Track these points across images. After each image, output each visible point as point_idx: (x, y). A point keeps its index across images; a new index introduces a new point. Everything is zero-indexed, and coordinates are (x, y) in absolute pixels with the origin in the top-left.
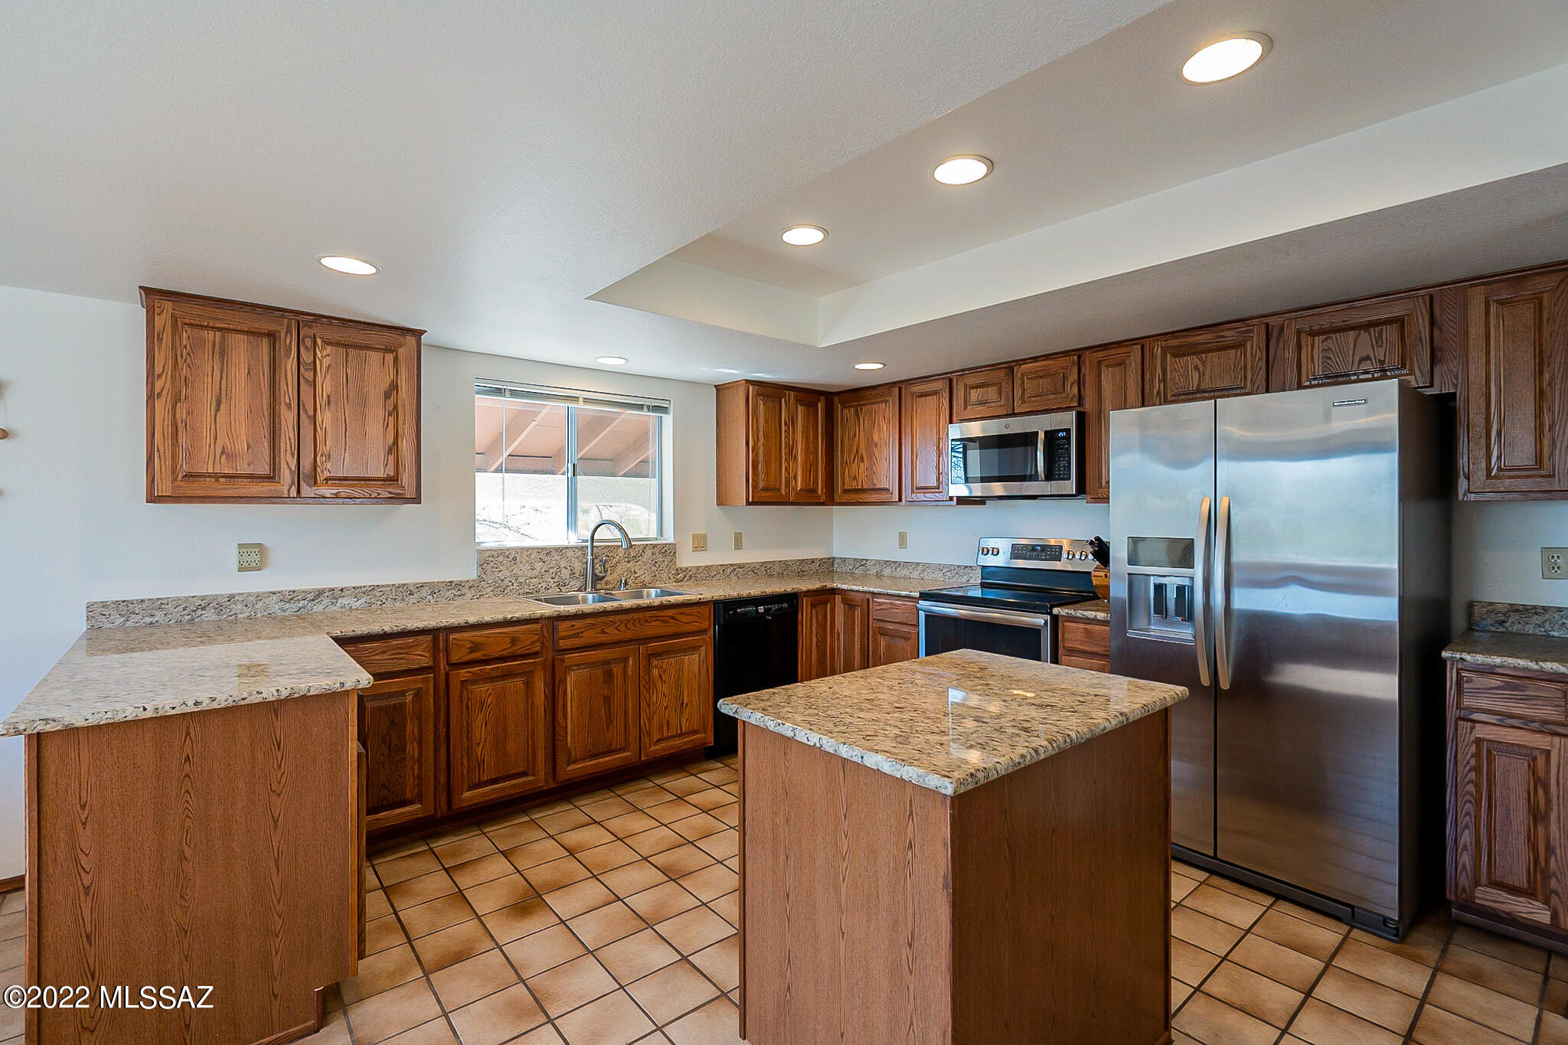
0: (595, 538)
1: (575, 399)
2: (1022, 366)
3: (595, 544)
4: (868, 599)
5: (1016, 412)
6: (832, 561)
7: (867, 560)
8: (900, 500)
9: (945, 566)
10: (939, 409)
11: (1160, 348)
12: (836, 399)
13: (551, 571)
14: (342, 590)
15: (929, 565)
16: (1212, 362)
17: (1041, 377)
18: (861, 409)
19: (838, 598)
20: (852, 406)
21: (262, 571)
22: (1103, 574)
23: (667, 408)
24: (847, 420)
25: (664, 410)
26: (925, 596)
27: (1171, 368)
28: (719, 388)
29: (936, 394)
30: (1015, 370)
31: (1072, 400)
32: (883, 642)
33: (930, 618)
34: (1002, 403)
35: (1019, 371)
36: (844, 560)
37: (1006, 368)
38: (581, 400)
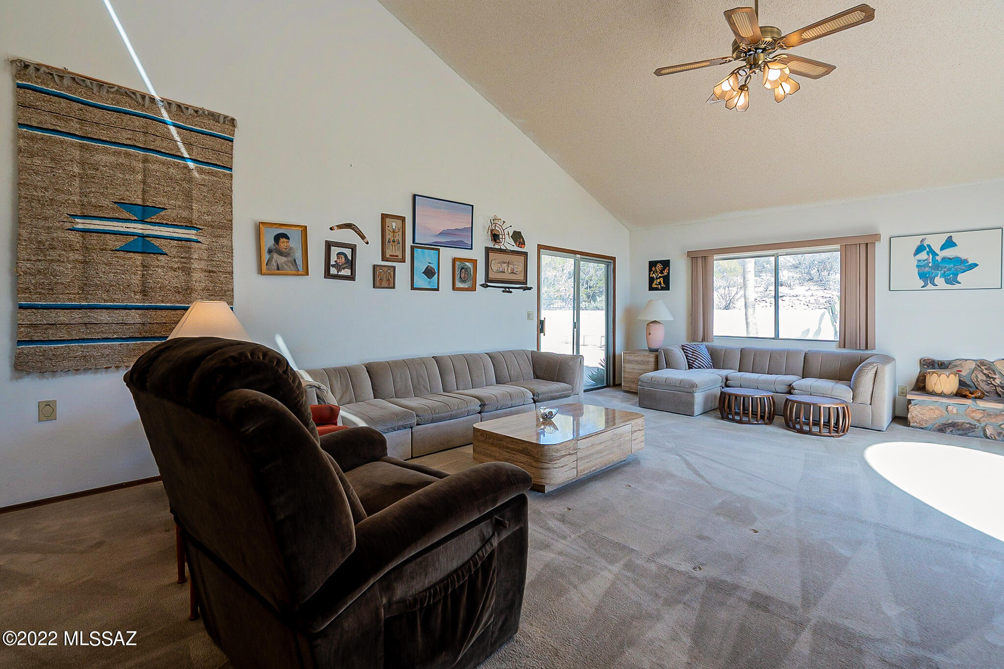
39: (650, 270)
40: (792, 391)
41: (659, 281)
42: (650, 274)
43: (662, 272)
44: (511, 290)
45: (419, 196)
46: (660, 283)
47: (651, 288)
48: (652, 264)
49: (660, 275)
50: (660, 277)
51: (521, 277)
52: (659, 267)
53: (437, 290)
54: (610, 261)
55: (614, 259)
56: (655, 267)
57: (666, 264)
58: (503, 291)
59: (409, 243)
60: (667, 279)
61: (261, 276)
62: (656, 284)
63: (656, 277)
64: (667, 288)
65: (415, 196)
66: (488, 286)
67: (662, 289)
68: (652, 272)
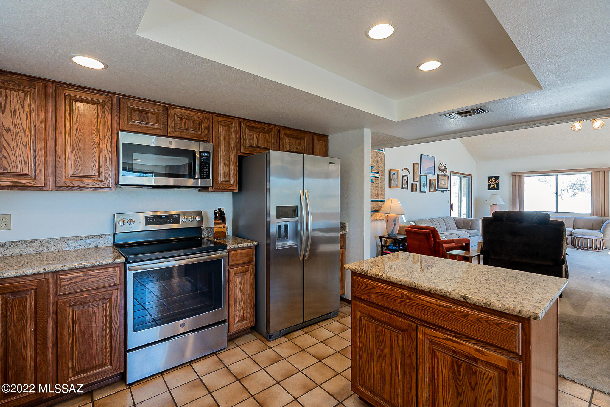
2: (175, 109)
4: (48, 280)
5: (169, 135)
8: (46, 185)
11: (244, 125)
16: (261, 137)
17: (186, 119)
22: (222, 226)
27: (247, 134)
29: (96, 104)
30: (169, 109)
31: (204, 137)
34: (159, 128)
35: (172, 111)
39: (489, 180)
40: (573, 234)
41: (493, 185)
42: (488, 183)
43: (495, 182)
44: (444, 191)
45: (423, 155)
46: (494, 187)
47: (489, 189)
48: (489, 178)
49: (494, 183)
50: (494, 184)
51: (446, 186)
52: (494, 179)
53: (426, 192)
54: (470, 177)
55: (472, 176)
56: (492, 179)
57: (497, 178)
58: (442, 192)
59: (419, 174)
60: (498, 185)
61: (391, 189)
62: (492, 187)
63: (492, 184)
64: (498, 188)
65: (421, 155)
66: (438, 190)
67: (495, 189)
68: (490, 182)
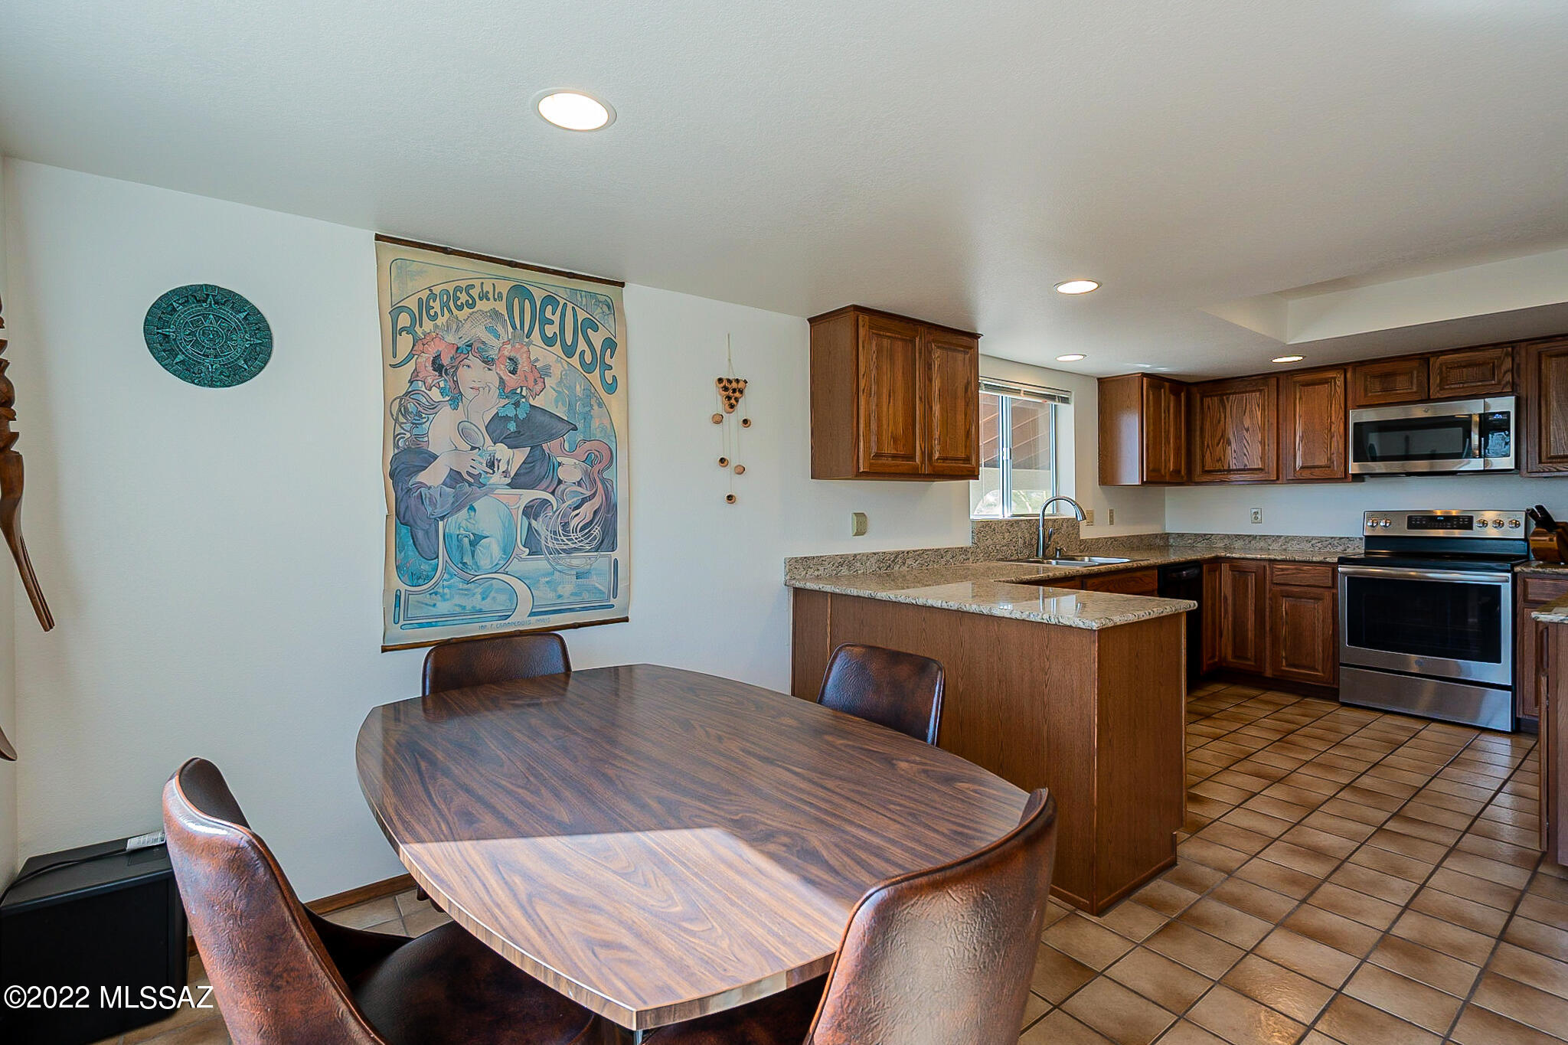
0: (1046, 513)
1: (1018, 392)
2: (1441, 357)
3: (1045, 518)
4: (1265, 567)
5: (1432, 397)
6: (1166, 536)
7: (1212, 535)
8: (1278, 478)
9: (1313, 538)
10: (1330, 398)
12: (1194, 390)
13: (1014, 540)
14: (908, 553)
15: (1293, 538)
17: (1464, 366)
18: (1228, 399)
19: (1225, 567)
20: (1216, 396)
21: (865, 535)
23: (1068, 398)
24: (1209, 407)
25: (1065, 400)
26: (1343, 561)
28: (1102, 382)
29: (1327, 383)
30: (1431, 363)
31: (1505, 386)
32: (1285, 605)
33: (1353, 580)
34: (1415, 389)
35: (1436, 363)
36: (1181, 536)
37: (1420, 359)
38: (1022, 392)
